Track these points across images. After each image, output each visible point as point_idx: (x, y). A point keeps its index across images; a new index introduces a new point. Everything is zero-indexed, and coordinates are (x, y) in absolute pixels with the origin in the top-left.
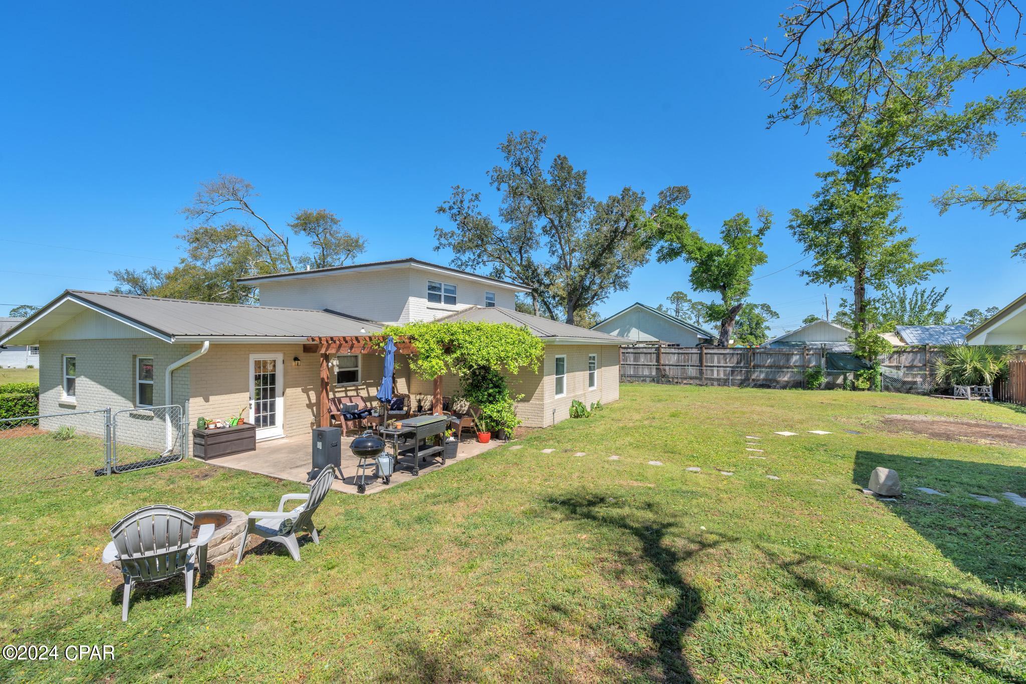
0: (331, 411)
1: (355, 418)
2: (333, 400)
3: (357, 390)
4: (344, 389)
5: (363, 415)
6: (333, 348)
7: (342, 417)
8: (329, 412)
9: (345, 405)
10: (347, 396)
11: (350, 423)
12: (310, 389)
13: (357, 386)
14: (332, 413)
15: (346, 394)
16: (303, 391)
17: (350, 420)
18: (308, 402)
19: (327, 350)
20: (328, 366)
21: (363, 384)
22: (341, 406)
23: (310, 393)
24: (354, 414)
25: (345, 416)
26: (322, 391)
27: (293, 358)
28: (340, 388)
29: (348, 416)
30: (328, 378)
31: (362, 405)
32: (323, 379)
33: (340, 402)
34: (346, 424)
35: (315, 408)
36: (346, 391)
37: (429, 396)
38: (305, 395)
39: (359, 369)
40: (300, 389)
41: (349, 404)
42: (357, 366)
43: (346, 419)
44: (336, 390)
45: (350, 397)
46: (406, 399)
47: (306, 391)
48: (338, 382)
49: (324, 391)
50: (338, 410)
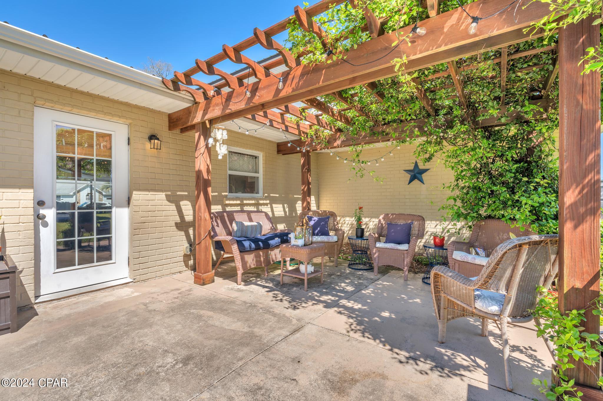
0: (216, 235)
1: (258, 248)
2: (220, 216)
3: (257, 205)
4: (239, 202)
5: (272, 242)
6: (217, 105)
7: (235, 248)
8: (212, 237)
9: (240, 225)
10: (242, 211)
11: (250, 259)
12: (183, 198)
13: (257, 199)
14: (216, 239)
15: (242, 208)
16: (169, 199)
17: (250, 251)
18: (178, 219)
19: (205, 113)
20: (207, 145)
21: (266, 198)
22: (234, 225)
23: (182, 203)
24: (256, 241)
25: (240, 243)
26: (198, 196)
27: (147, 136)
28: (233, 199)
29: (247, 244)
30: (208, 171)
31: (267, 228)
32: (199, 173)
33: (232, 220)
34: (243, 259)
35: (191, 231)
36: (242, 205)
37: (348, 219)
38: (173, 207)
39: (261, 175)
40: (162, 196)
41: (247, 223)
42: (257, 172)
43: (243, 250)
44: (227, 202)
45: (249, 213)
46: (331, 221)
47: (173, 199)
48: (231, 191)
49: (202, 196)
50: (229, 233)
